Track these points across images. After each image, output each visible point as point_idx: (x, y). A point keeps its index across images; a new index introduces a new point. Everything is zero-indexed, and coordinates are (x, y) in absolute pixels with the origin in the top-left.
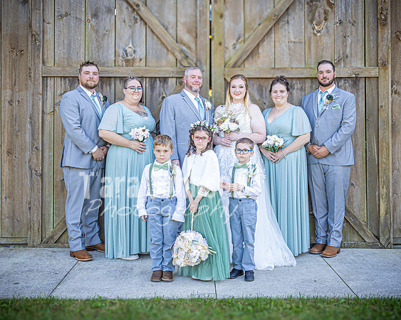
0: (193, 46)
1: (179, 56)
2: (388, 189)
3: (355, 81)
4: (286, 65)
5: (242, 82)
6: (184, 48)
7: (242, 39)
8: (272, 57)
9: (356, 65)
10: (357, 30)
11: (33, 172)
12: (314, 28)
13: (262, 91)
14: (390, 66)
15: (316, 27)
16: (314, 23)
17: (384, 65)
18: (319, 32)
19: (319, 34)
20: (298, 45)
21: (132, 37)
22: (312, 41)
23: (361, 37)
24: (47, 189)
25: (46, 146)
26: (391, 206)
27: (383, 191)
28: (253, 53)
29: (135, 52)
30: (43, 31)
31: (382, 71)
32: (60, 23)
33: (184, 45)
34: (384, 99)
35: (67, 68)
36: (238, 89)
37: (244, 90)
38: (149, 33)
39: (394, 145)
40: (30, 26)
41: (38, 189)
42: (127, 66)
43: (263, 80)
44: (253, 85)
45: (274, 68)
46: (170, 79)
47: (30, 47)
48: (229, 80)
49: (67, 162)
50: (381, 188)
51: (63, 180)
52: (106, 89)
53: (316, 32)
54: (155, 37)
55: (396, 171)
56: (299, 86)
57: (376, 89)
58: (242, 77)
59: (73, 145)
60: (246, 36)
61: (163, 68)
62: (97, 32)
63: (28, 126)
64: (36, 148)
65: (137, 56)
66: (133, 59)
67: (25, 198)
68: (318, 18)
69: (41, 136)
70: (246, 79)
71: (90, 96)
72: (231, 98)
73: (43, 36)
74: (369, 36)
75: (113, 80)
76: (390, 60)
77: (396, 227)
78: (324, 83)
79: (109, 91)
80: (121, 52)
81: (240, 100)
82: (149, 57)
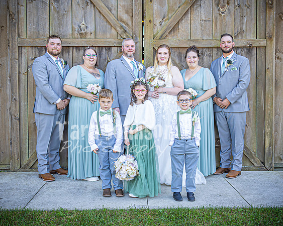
0: (130, 23)
1: (120, 31)
2: (271, 128)
3: (249, 49)
4: (199, 37)
5: (166, 50)
6: (123, 24)
7: (166, 18)
8: (188, 32)
9: (250, 38)
10: (251, 11)
11: (13, 117)
12: (219, 11)
13: (181, 57)
14: (274, 38)
15: (221, 9)
16: (220, 6)
17: (270, 38)
18: (223, 13)
19: (223, 15)
20: (208, 22)
21: (85, 16)
22: (218, 20)
23: (254, 17)
24: (23, 130)
25: (22, 98)
26: (274, 141)
27: (268, 130)
28: (174, 29)
29: (87, 27)
30: (18, 12)
31: (269, 42)
32: (30, 5)
33: (124, 22)
34: (270, 63)
35: (36, 40)
36: (163, 55)
37: (167, 56)
38: (97, 13)
39: (276, 96)
40: (8, 8)
41: (17, 129)
42: (81, 38)
43: (182, 49)
44: (175, 52)
45: (190, 40)
46: (113, 48)
47: (8, 24)
48: (156, 48)
49: (38, 110)
50: (266, 128)
51: (35, 122)
52: (65, 55)
53: (221, 13)
54: (102, 16)
55: (277, 115)
56: (208, 53)
57: (264, 56)
58: (167, 46)
59: (43, 98)
60: (170, 15)
61: (108, 40)
62: (58, 12)
63: (9, 83)
64: (15, 99)
65: (88, 31)
66: (86, 33)
67: (7, 136)
68: (222, 2)
69: (18, 90)
70: (170, 48)
71: (55, 60)
72: (158, 62)
73: (18, 15)
74: (260, 16)
75: (71, 48)
76: (275, 34)
77: (276, 155)
78: (226, 50)
79: (68, 56)
80: (76, 27)
81: (165, 63)
82: (98, 31)
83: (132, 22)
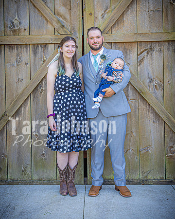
0: (68, 17)
1: (57, 26)
4: (147, 30)
6: (61, 19)
7: (109, 9)
8: (135, 25)
20: (157, 13)
21: (18, 11)
22: (169, 10)
28: (119, 21)
33: (61, 16)
38: (32, 7)
42: (14, 35)
43: (127, 44)
45: (137, 34)
46: (49, 45)
54: (37, 10)
56: (158, 48)
60: (113, 7)
61: (43, 36)
66: (19, 30)
75: (3, 47)
80: (9, 23)
82: (32, 27)
83: (71, 16)
